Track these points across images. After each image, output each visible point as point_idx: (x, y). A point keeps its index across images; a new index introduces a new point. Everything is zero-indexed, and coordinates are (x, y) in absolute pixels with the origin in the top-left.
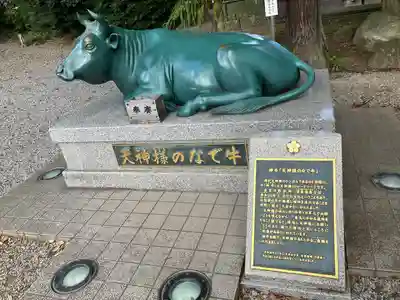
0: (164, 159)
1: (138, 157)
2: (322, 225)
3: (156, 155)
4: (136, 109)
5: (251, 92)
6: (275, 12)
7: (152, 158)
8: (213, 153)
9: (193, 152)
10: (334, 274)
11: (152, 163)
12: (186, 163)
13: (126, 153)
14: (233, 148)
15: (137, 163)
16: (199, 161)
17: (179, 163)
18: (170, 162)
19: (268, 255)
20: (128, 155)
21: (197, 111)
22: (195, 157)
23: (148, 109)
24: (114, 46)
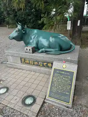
0: (32, 63)
1: (26, 62)
2: (68, 89)
3: (30, 62)
4: (27, 49)
5: (57, 49)
6: (70, 29)
7: (29, 62)
8: (45, 64)
9: (40, 63)
10: (69, 103)
11: (29, 63)
12: (38, 65)
14: (50, 63)
16: (41, 65)
17: (36, 65)
18: (34, 64)
19: (53, 94)
20: (24, 61)
21: (42, 52)
22: (40, 64)
23: (30, 50)
24: (24, 32)
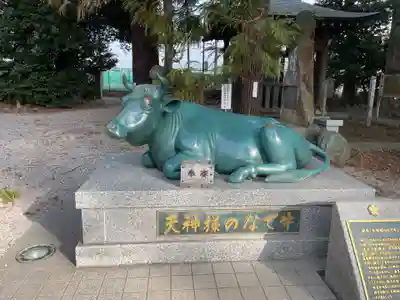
0: (216, 226)
1: (186, 224)
3: (207, 223)
4: (191, 173)
6: (229, 107)
7: (203, 225)
8: (269, 219)
11: (200, 231)
12: (240, 230)
13: (172, 220)
14: (289, 214)
15: (183, 232)
16: (253, 227)
17: (232, 230)
18: (222, 230)
22: (250, 223)
23: (204, 174)
